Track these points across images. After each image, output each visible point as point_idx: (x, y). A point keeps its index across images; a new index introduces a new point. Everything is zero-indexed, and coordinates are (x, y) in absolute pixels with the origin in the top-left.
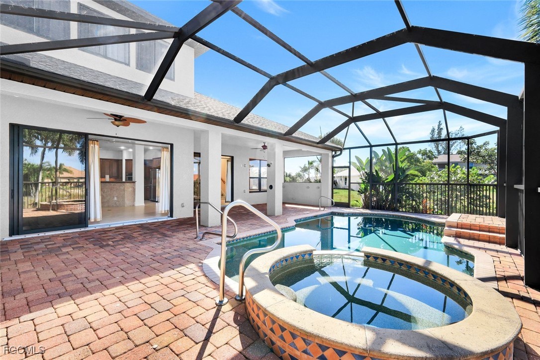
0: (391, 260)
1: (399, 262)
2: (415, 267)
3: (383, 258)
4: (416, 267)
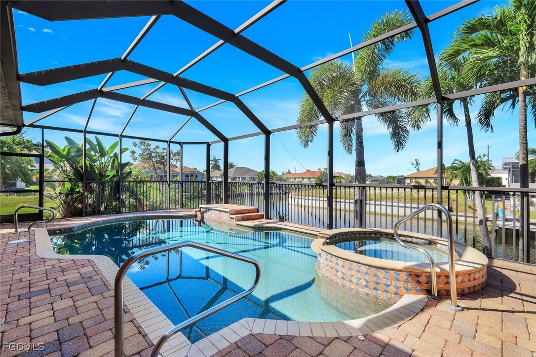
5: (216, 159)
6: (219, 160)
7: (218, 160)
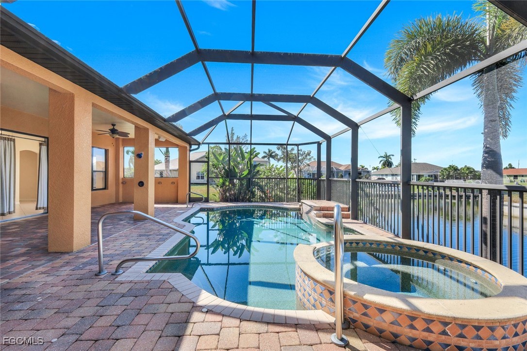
0: (363, 242)
1: (370, 242)
2: (383, 243)
3: (356, 242)
4: (385, 243)
5: (388, 155)
6: (391, 157)
7: (389, 156)
